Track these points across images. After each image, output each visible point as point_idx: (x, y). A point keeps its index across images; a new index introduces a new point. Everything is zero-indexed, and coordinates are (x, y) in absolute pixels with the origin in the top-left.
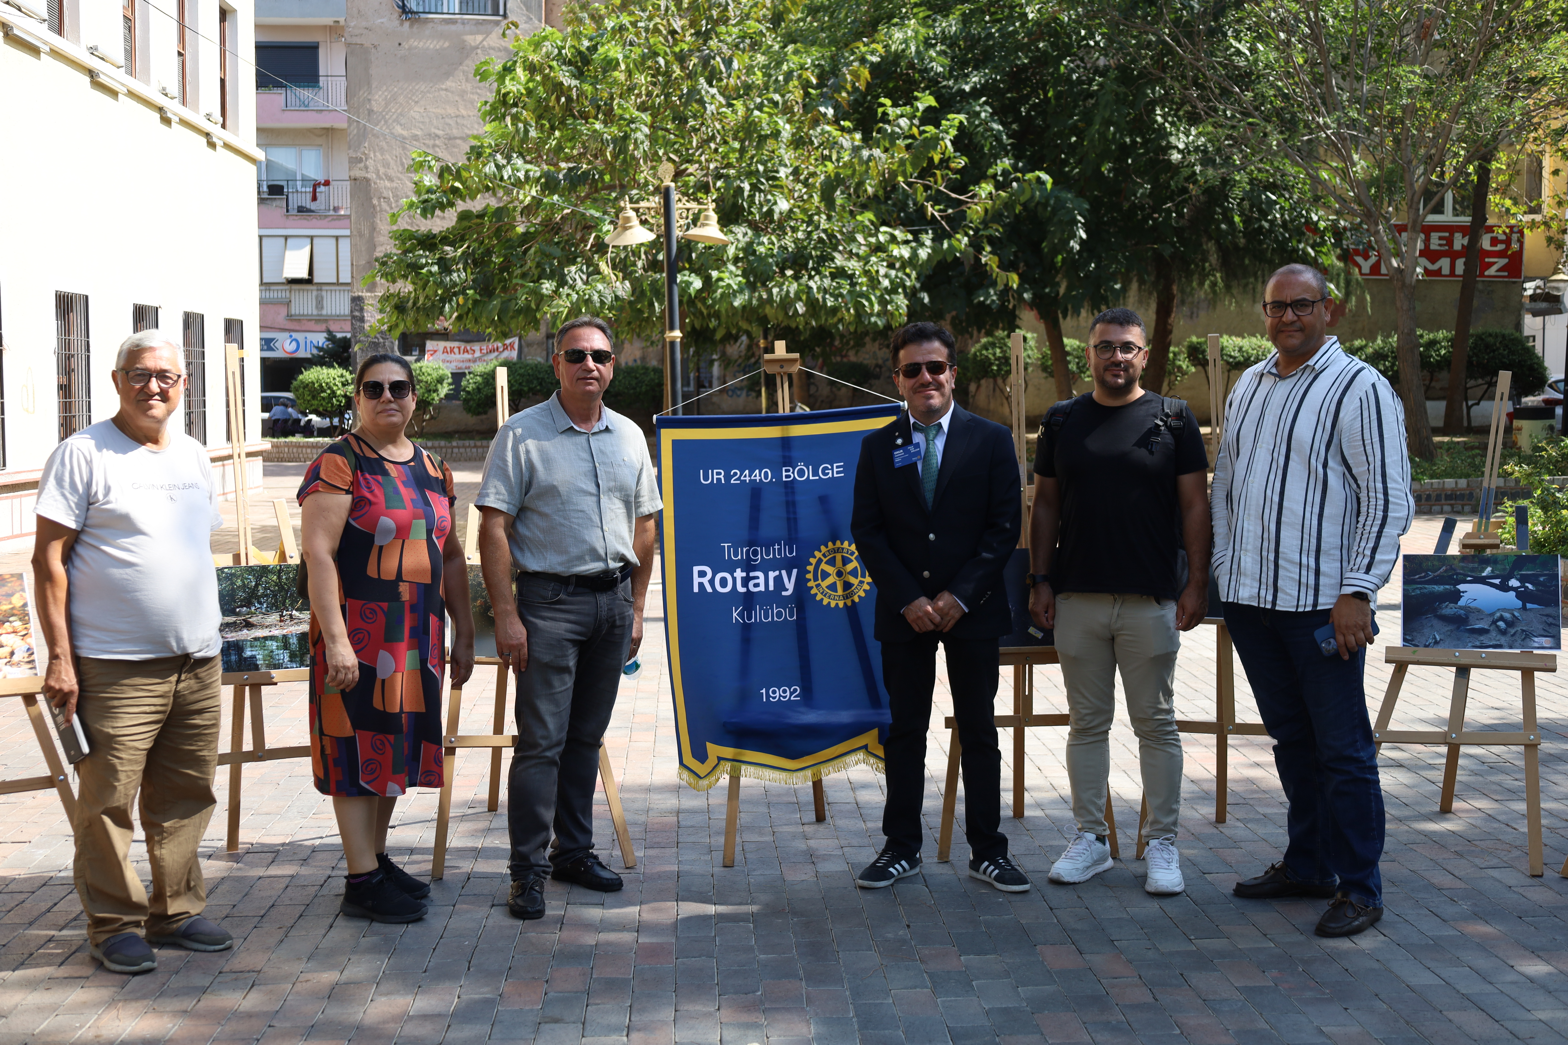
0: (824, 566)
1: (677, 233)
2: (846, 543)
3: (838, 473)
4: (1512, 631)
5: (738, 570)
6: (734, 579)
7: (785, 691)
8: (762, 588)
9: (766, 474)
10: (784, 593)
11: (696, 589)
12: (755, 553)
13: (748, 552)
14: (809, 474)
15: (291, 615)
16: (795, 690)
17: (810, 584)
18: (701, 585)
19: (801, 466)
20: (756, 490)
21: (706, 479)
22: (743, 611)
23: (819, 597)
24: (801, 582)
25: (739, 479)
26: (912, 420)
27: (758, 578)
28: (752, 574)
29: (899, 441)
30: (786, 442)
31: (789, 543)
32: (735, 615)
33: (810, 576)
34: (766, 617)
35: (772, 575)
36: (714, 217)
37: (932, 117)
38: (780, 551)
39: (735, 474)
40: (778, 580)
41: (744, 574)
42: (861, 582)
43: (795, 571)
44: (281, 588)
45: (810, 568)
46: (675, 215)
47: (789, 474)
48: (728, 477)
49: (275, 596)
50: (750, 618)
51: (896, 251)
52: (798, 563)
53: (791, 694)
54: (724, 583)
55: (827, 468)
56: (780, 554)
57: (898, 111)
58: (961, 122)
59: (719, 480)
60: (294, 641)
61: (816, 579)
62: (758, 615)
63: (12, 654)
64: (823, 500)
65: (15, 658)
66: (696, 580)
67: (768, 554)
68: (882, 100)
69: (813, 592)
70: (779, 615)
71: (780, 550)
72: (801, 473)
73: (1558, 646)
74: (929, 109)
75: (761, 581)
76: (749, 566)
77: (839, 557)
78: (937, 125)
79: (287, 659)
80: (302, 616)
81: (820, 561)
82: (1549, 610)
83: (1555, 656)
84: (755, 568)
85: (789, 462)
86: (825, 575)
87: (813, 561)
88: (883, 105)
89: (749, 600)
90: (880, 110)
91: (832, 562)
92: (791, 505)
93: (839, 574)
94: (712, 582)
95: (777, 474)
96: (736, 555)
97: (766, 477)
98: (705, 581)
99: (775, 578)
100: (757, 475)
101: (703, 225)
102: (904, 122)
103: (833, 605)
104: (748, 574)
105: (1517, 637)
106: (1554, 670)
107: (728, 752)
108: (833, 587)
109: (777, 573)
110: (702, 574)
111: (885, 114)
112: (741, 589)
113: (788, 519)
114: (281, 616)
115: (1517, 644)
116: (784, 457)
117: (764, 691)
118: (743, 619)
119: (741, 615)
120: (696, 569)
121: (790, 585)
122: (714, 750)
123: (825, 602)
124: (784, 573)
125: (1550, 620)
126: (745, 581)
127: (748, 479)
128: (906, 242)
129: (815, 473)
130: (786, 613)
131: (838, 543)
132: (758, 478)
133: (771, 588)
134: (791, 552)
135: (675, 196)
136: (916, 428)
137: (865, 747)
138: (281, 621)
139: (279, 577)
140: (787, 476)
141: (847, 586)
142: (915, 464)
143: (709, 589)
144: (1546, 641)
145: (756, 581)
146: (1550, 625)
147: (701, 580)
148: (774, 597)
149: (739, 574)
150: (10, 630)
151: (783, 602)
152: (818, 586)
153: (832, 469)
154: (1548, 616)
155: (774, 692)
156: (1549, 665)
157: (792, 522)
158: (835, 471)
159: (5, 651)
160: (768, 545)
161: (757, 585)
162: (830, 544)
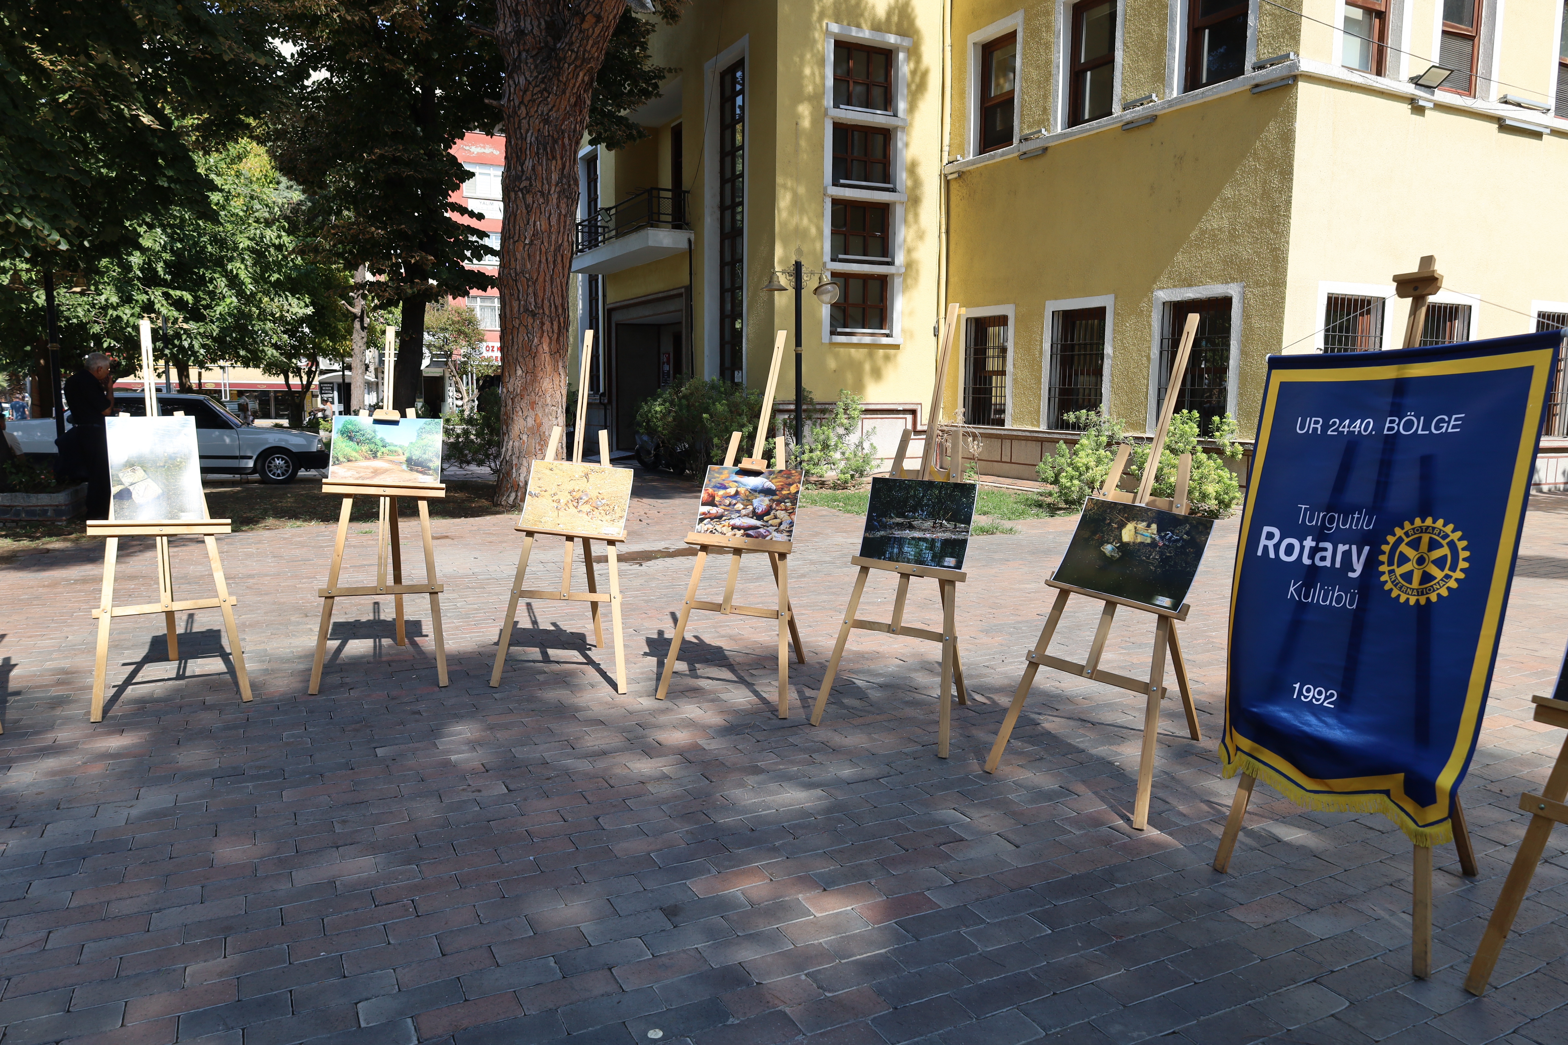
0: (1404, 548)
2: (1440, 522)
3: (1454, 427)
5: (1310, 538)
6: (1302, 548)
7: (1320, 693)
8: (1328, 563)
9: (1370, 424)
10: (1351, 575)
11: (1259, 553)
12: (1331, 521)
13: (1324, 516)
14: (1418, 427)
15: (941, 524)
16: (1332, 695)
17: (1381, 568)
18: (1266, 548)
19: (1410, 416)
20: (1352, 444)
21: (1302, 428)
22: (1301, 587)
23: (1387, 587)
24: (1371, 564)
25: (1336, 430)
27: (1325, 549)
28: (1321, 545)
30: (1400, 386)
31: (1371, 512)
32: (1292, 589)
33: (1384, 558)
34: (1324, 600)
35: (1341, 548)
38: (1360, 522)
39: (1335, 423)
40: (1349, 557)
41: (1314, 544)
42: (1448, 577)
43: (1367, 549)
44: (940, 501)
45: (1386, 548)
47: (1394, 425)
48: (1326, 427)
49: (934, 506)
50: (1306, 597)
52: (1374, 539)
53: (1326, 698)
54: (1289, 550)
55: (1443, 420)
56: (1357, 525)
59: (1315, 429)
60: (938, 544)
61: (1391, 563)
62: (1317, 596)
63: (781, 524)
64: (1426, 462)
65: (782, 527)
66: (1263, 541)
67: (1344, 524)
69: (1383, 578)
70: (1339, 599)
71: (1359, 519)
72: (1409, 425)
75: (1329, 554)
76: (1320, 536)
77: (1426, 538)
79: (930, 558)
80: (948, 525)
81: (1400, 540)
84: (1327, 538)
85: (1398, 411)
86: (1404, 559)
87: (1391, 539)
89: (1311, 575)
91: (1415, 544)
92: (1386, 466)
93: (1421, 561)
94: (1277, 547)
95: (1380, 424)
96: (1311, 521)
97: (1367, 428)
98: (1271, 544)
99: (1344, 553)
100: (1358, 426)
103: (1402, 599)
104: (1317, 544)
107: (1246, 743)
108: (1408, 577)
109: (1347, 547)
110: (1270, 536)
112: (1306, 561)
113: (1379, 482)
114: (935, 523)
116: (1393, 404)
117: (1297, 686)
118: (1299, 597)
119: (1298, 590)
120: (1266, 530)
121: (1358, 567)
122: (1234, 737)
123: (1394, 594)
124: (1354, 548)
126: (1314, 551)
127: (1346, 430)
129: (1427, 427)
130: (1346, 599)
131: (1429, 521)
132: (1357, 429)
133: (1338, 565)
134: (1370, 524)
137: (1387, 793)
138: (933, 527)
139: (940, 492)
140: (1391, 429)
141: (1427, 578)
143: (1272, 555)
145: (1323, 554)
147: (1268, 543)
148: (1339, 576)
149: (1309, 543)
150: (783, 508)
151: (1347, 584)
153: (1449, 422)
155: (1308, 690)
157: (1382, 487)
158: (1451, 424)
159: (778, 521)
160: (1347, 512)
161: (1323, 559)
162: (1418, 521)
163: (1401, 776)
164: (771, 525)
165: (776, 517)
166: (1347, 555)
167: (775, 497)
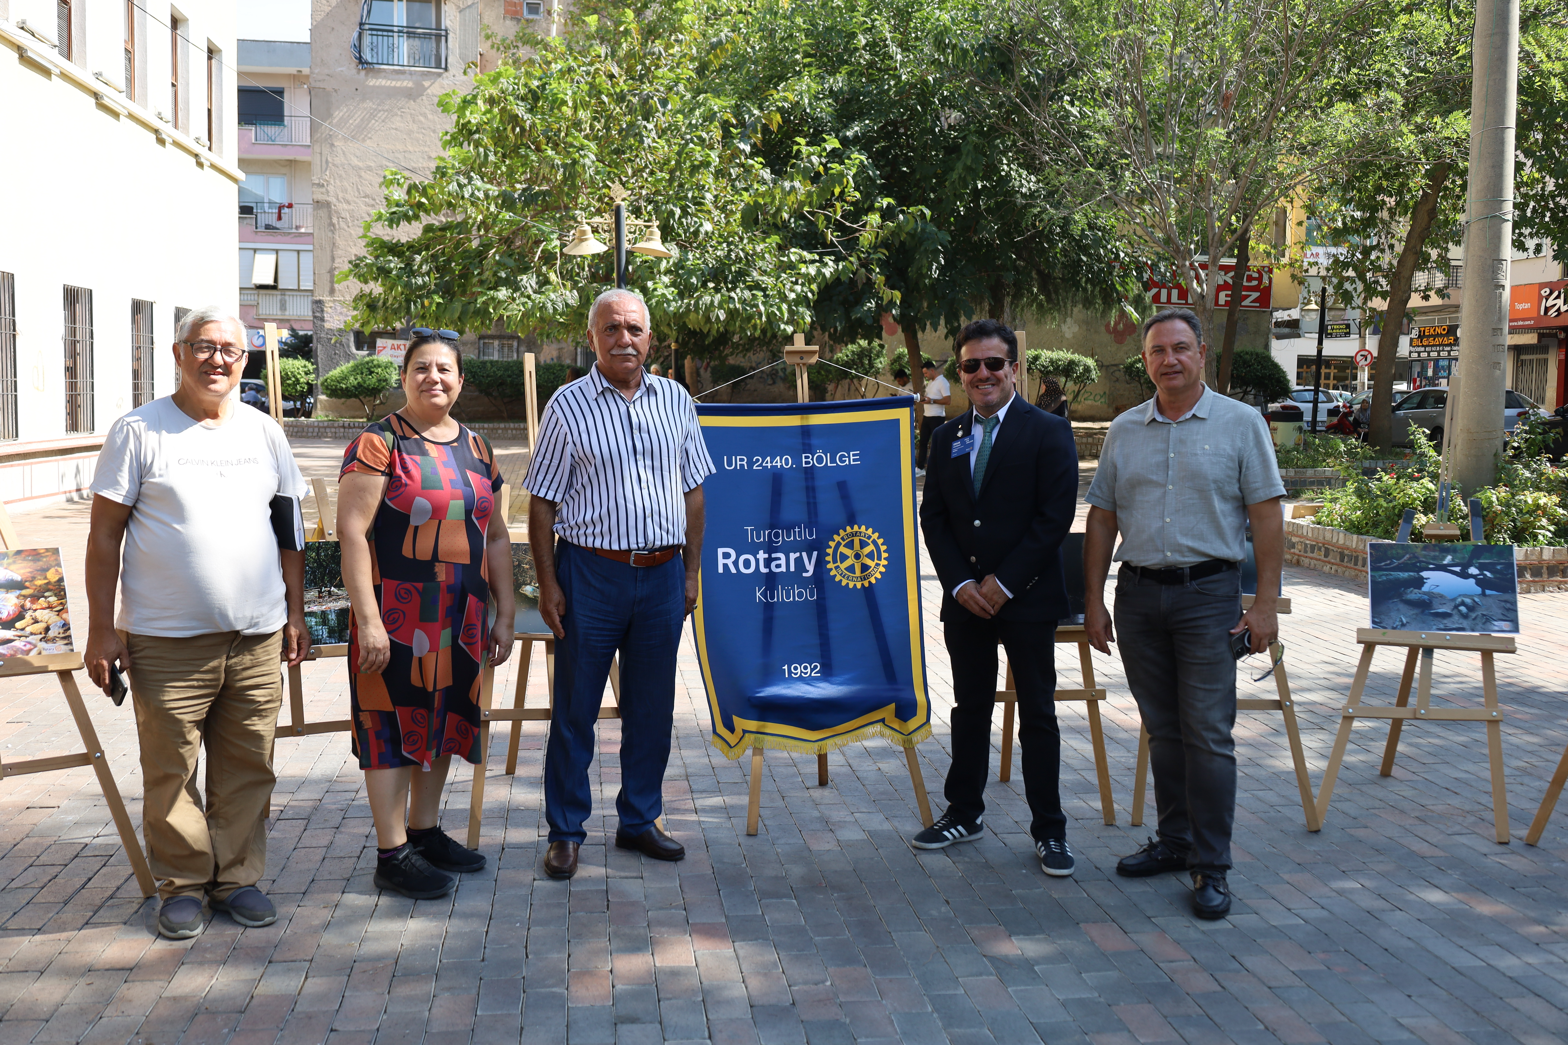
0: (842, 549)
1: (626, 246)
2: (863, 528)
3: (854, 460)
4: (1473, 615)
5: (761, 552)
6: (757, 561)
7: (806, 668)
8: (783, 569)
9: (787, 460)
10: (804, 575)
11: (721, 570)
12: (777, 535)
13: (770, 534)
14: (827, 460)
15: (329, 592)
16: (816, 667)
17: (829, 566)
18: (725, 566)
19: (819, 453)
20: (777, 477)
21: (730, 464)
22: (766, 590)
23: (838, 579)
24: (820, 564)
25: (761, 465)
26: (975, 413)
27: (779, 559)
28: (774, 556)
29: (960, 434)
30: (806, 431)
31: (809, 526)
32: (758, 594)
33: (829, 558)
34: (788, 598)
35: (793, 556)
36: (658, 233)
37: (835, 155)
38: (800, 534)
39: (758, 460)
40: (799, 562)
41: (766, 556)
42: (877, 565)
43: (815, 553)
44: (320, 565)
45: (830, 551)
46: (625, 230)
47: (808, 460)
48: (751, 463)
49: (313, 572)
50: (772, 598)
51: (803, 269)
52: (817, 546)
53: (812, 670)
54: (747, 564)
55: (844, 456)
56: (800, 536)
57: (811, 149)
58: (862, 162)
59: (742, 466)
60: (332, 617)
61: (835, 561)
62: (780, 595)
63: (47, 629)
64: (842, 486)
65: (51, 634)
66: (721, 560)
67: (789, 537)
68: (798, 139)
69: (832, 573)
70: (800, 595)
71: (800, 532)
72: (820, 459)
73: (1516, 630)
74: (834, 150)
75: (783, 562)
76: (770, 548)
77: (856, 541)
78: (842, 163)
79: (325, 635)
80: (340, 592)
81: (838, 544)
82: (1507, 596)
83: (1513, 639)
84: (777, 550)
85: (809, 449)
86: (844, 558)
88: (799, 144)
89: (771, 581)
90: (795, 148)
91: (850, 545)
92: (811, 490)
93: (857, 556)
94: (736, 563)
95: (797, 460)
96: (758, 538)
97: (787, 463)
98: (729, 562)
99: (796, 560)
100: (778, 462)
101: (649, 240)
102: (815, 159)
103: (851, 586)
104: (770, 556)
105: (1477, 621)
106: (1513, 652)
107: (752, 725)
108: (851, 569)
109: (798, 554)
110: (726, 556)
111: (799, 151)
112: (764, 570)
113: (808, 503)
114: (320, 592)
115: (1478, 627)
116: (804, 444)
117: (786, 667)
118: (766, 598)
119: (764, 594)
120: (721, 551)
121: (810, 568)
122: (740, 723)
123: (844, 583)
124: (804, 554)
125: (1508, 606)
126: (768, 562)
127: (769, 465)
128: (813, 262)
129: (833, 460)
130: (806, 594)
131: (856, 528)
132: (779, 464)
133: (792, 569)
134: (811, 535)
135: (624, 214)
136: (978, 420)
137: (883, 721)
138: (320, 597)
139: (318, 554)
140: (807, 463)
141: (865, 568)
142: (968, 454)
143: (733, 571)
144: (1505, 625)
145: (778, 562)
146: (1508, 610)
147: (726, 561)
148: (795, 577)
149: (762, 555)
150: (45, 605)
151: (804, 583)
152: (837, 567)
153: (849, 457)
154: (1506, 601)
155: (796, 668)
156: (1510, 648)
157: (812, 507)
158: (851, 459)
159: (40, 626)
160: (789, 528)
161: (778, 566)
162: (848, 528)
163: (892, 706)
164: (32, 634)
165: (36, 621)
166: (799, 561)
167: (24, 592)
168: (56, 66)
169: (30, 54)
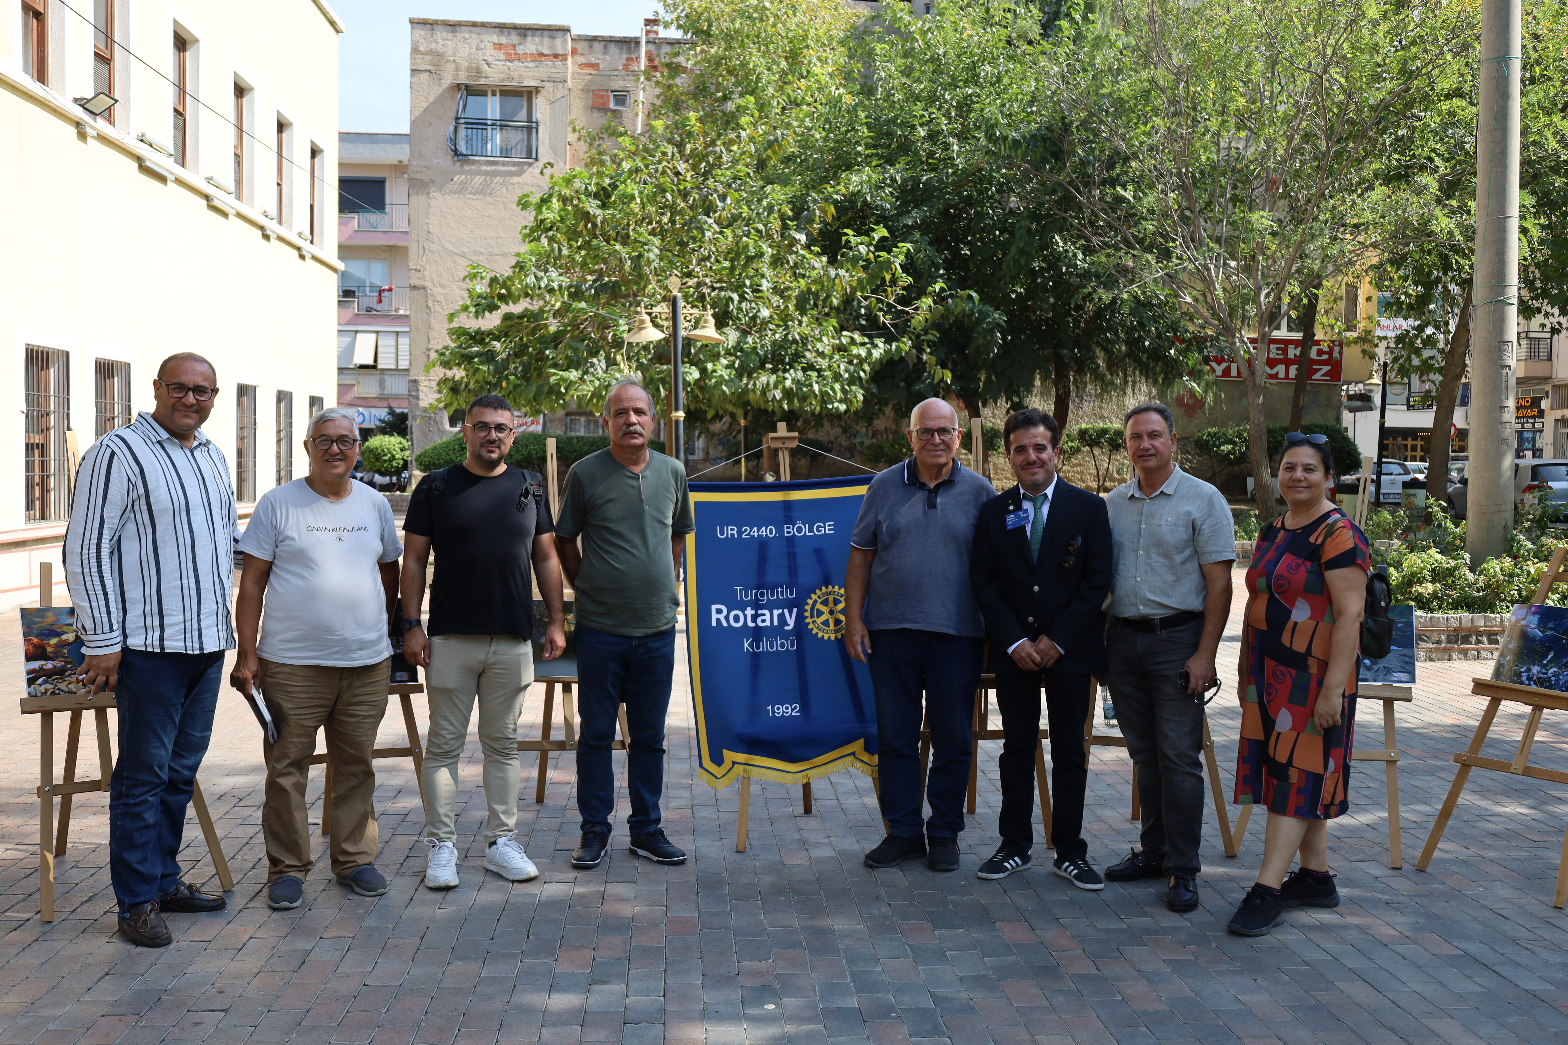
0: (819, 606)
1: (683, 333)
2: (837, 588)
3: (829, 530)
4: (1376, 668)
5: (749, 609)
6: (745, 616)
7: (787, 708)
8: (768, 623)
9: (771, 530)
10: (786, 628)
11: (714, 624)
12: (762, 595)
13: (756, 593)
14: (805, 530)
16: (796, 708)
17: (807, 621)
18: (718, 620)
19: (799, 524)
20: (763, 544)
21: (722, 534)
22: (752, 642)
23: (814, 632)
24: (800, 619)
25: (748, 534)
27: (764, 615)
28: (760, 612)
30: (788, 505)
31: (790, 587)
32: (746, 645)
33: (807, 614)
34: (772, 647)
35: (776, 612)
36: (712, 321)
37: (884, 245)
39: (746, 530)
40: (781, 617)
41: (753, 612)
43: (795, 610)
45: (808, 607)
46: (681, 318)
47: (790, 530)
48: (740, 533)
50: (758, 648)
51: (855, 350)
52: (797, 604)
53: (792, 710)
54: (736, 619)
55: (820, 526)
56: (782, 595)
57: (859, 239)
58: (908, 250)
59: (732, 535)
61: (812, 617)
62: (765, 646)
64: (818, 552)
66: (714, 616)
67: (772, 596)
68: (846, 230)
69: (810, 627)
70: (782, 645)
71: (782, 592)
72: (799, 530)
73: (1413, 681)
74: (883, 239)
75: (767, 617)
76: (757, 606)
77: (831, 598)
78: (889, 252)
81: (815, 602)
82: (1406, 651)
83: (1410, 689)
84: (762, 607)
85: (790, 521)
86: (820, 613)
87: (810, 602)
88: (847, 235)
89: (757, 634)
90: (844, 238)
91: (825, 603)
92: (791, 556)
93: (831, 612)
94: (727, 618)
95: (780, 530)
96: (746, 596)
97: (771, 533)
98: (722, 617)
99: (779, 615)
100: (764, 531)
101: (703, 327)
102: (863, 249)
103: (826, 637)
104: (756, 612)
105: (1379, 673)
106: (1410, 700)
107: (740, 757)
108: (826, 623)
109: (780, 611)
110: (719, 611)
111: (848, 242)
112: (751, 624)
113: (790, 567)
115: (1380, 678)
116: (786, 516)
117: (770, 708)
118: (753, 649)
119: (751, 645)
120: (714, 607)
121: (791, 622)
122: (729, 756)
123: (820, 636)
124: (786, 611)
125: (1407, 659)
126: (754, 618)
127: (756, 534)
128: (863, 344)
129: (811, 530)
130: (788, 644)
131: (830, 588)
132: (764, 534)
133: (776, 623)
134: (791, 594)
135: (681, 303)
137: (854, 754)
140: (788, 532)
141: (838, 622)
143: (725, 624)
144: (1404, 676)
145: (763, 618)
146: (1407, 663)
147: (719, 616)
148: (778, 630)
149: (749, 612)
151: (786, 635)
152: (814, 622)
154: (1405, 655)
155: (779, 709)
156: (1407, 696)
157: (793, 570)
158: (826, 528)
160: (773, 588)
161: (763, 621)
162: (824, 588)
163: (861, 741)
168: (171, 173)
169: (148, 164)
